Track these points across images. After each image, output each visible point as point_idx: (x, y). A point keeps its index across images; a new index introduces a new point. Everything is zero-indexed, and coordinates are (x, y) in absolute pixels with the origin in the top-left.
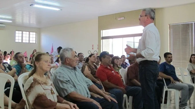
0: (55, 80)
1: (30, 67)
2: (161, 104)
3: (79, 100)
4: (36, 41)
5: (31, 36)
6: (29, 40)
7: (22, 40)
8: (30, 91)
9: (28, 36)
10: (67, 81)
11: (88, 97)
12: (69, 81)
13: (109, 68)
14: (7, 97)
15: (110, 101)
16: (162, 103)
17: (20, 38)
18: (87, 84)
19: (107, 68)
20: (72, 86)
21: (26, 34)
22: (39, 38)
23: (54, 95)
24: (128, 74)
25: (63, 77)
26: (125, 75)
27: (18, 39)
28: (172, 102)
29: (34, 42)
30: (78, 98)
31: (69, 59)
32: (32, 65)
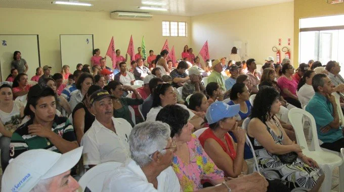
4: (186, 34)
7: (170, 33)
21: (174, 25)
22: (190, 30)
27: (165, 33)
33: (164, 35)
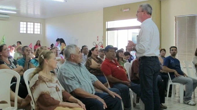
0: (60, 76)
1: (36, 62)
2: (165, 98)
3: (84, 96)
4: (40, 32)
5: (36, 27)
6: (34, 31)
7: (27, 31)
8: (35, 89)
9: (32, 26)
10: (72, 78)
11: (92, 93)
12: (74, 77)
13: (114, 62)
14: (13, 92)
15: (114, 97)
16: (166, 96)
17: (25, 29)
18: (92, 80)
19: (112, 62)
20: (77, 83)
21: (30, 25)
22: (43, 29)
23: (59, 92)
24: (132, 68)
25: (69, 74)
26: (130, 70)
27: (23, 30)
28: (177, 95)
29: (39, 33)
30: (83, 95)
31: (74, 55)
32: (37, 59)
33: (21, 32)
